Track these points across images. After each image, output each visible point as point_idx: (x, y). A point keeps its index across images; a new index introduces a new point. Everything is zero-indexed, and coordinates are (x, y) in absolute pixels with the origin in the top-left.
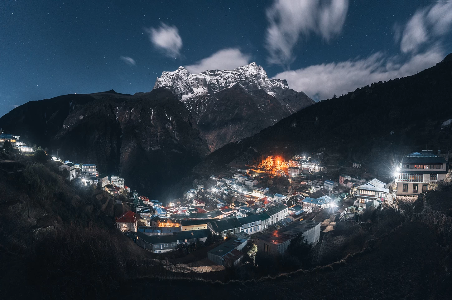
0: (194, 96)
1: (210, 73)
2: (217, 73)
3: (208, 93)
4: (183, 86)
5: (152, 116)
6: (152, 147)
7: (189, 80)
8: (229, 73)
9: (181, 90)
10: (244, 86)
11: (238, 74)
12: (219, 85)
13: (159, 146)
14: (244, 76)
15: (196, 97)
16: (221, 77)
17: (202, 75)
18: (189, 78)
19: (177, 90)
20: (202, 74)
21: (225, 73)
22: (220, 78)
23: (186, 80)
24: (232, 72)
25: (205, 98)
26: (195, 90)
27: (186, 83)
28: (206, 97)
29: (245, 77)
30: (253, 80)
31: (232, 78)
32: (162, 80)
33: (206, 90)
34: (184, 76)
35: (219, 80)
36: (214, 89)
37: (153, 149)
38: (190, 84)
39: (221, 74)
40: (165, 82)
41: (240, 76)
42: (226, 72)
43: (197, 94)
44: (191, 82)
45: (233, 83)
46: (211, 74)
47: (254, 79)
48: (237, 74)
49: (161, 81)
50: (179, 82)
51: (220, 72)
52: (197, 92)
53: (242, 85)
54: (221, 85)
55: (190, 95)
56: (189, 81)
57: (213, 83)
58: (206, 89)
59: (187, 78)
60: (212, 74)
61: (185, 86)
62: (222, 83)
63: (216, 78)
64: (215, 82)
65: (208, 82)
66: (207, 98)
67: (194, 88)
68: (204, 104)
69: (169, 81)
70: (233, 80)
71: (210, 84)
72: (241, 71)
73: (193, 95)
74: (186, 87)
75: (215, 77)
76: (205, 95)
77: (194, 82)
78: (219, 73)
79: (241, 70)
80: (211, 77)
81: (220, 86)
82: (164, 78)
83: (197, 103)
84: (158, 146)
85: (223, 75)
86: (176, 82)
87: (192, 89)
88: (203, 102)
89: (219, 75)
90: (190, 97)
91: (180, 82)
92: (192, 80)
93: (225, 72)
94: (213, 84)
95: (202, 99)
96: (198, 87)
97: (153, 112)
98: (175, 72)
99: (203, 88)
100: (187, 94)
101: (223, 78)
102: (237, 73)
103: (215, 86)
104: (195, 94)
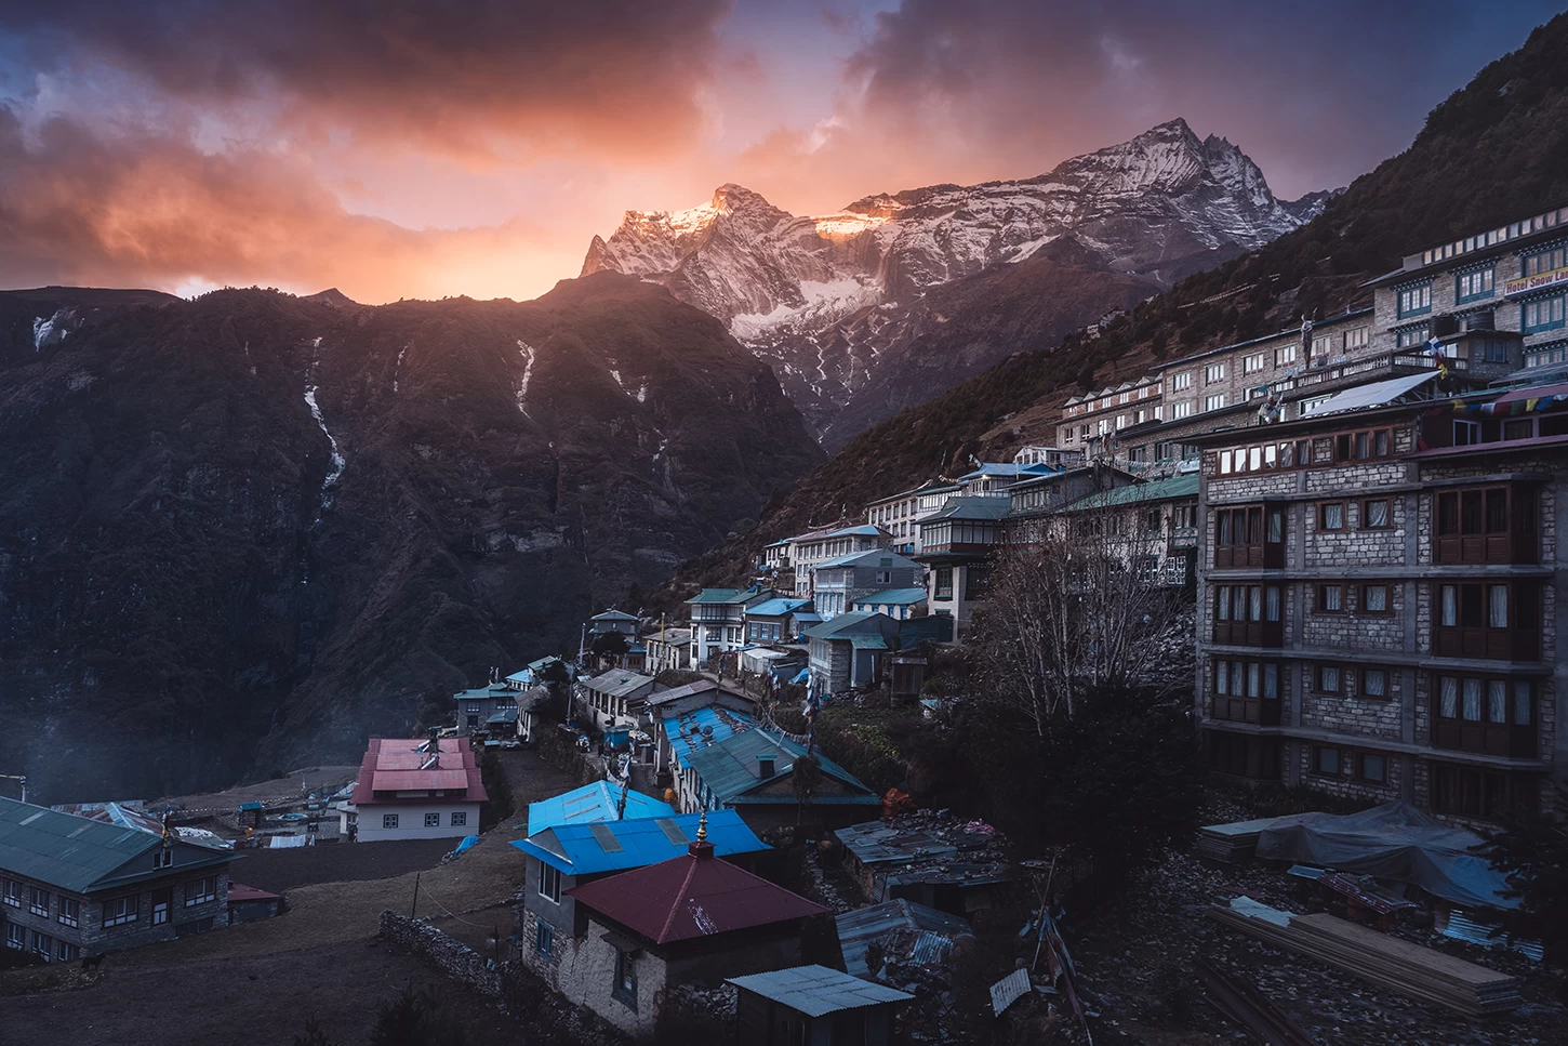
0: (803, 316)
1: (896, 204)
2: (937, 199)
3: (886, 298)
4: (738, 271)
5: (525, 380)
6: (513, 538)
7: (778, 244)
8: (1016, 193)
9: (727, 290)
10: (1106, 246)
11: (1069, 193)
12: (951, 256)
13: (562, 528)
14: (1109, 196)
15: (817, 321)
16: (961, 215)
17: (850, 218)
18: (774, 234)
19: (707, 288)
20: (853, 214)
21: (989, 195)
22: (957, 223)
23: (757, 248)
24: (1030, 187)
25: (865, 322)
26: (812, 290)
27: (757, 259)
28: (873, 318)
29: (1113, 200)
30: (1167, 208)
31: (1034, 215)
32: (622, 251)
33: (876, 286)
34: (748, 230)
35: (953, 234)
36: (922, 278)
37: (522, 546)
38: (783, 261)
39: (966, 205)
40: (642, 257)
41: (1079, 203)
42: (995, 189)
43: (818, 309)
44: (788, 254)
45: (1034, 238)
46: (903, 207)
47: (1173, 201)
48: (1062, 192)
49: (616, 254)
50: (716, 253)
51: (956, 195)
52: (820, 299)
53: (1097, 237)
54: (962, 254)
55: (781, 313)
56: (776, 252)
57: (913, 251)
58: (874, 282)
59: (763, 235)
60: (909, 207)
61: (751, 270)
62: (970, 245)
63: (933, 223)
64: (930, 243)
65: (885, 250)
66: (879, 322)
67: (806, 279)
68: (863, 351)
69: (664, 256)
70: (1035, 225)
71: (896, 255)
72: (1091, 176)
73: (797, 310)
74: (760, 277)
75: (926, 221)
76: (866, 309)
77: (806, 252)
78: (952, 200)
79: (1086, 174)
80: (904, 222)
81: (959, 258)
82: (635, 239)
83: (822, 344)
84: (553, 531)
85: (973, 205)
86: (701, 255)
87: (793, 287)
88: (857, 339)
89: (951, 209)
90: (783, 319)
91: (725, 253)
92: (795, 243)
93: (985, 194)
94: (918, 253)
95: (849, 328)
96: (828, 275)
97: (531, 362)
98: (698, 213)
99: (860, 281)
100: (765, 309)
101: (974, 223)
102: (1064, 187)
103: (927, 264)
104: (808, 305)
